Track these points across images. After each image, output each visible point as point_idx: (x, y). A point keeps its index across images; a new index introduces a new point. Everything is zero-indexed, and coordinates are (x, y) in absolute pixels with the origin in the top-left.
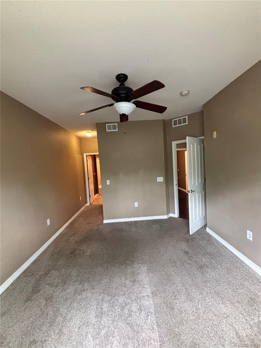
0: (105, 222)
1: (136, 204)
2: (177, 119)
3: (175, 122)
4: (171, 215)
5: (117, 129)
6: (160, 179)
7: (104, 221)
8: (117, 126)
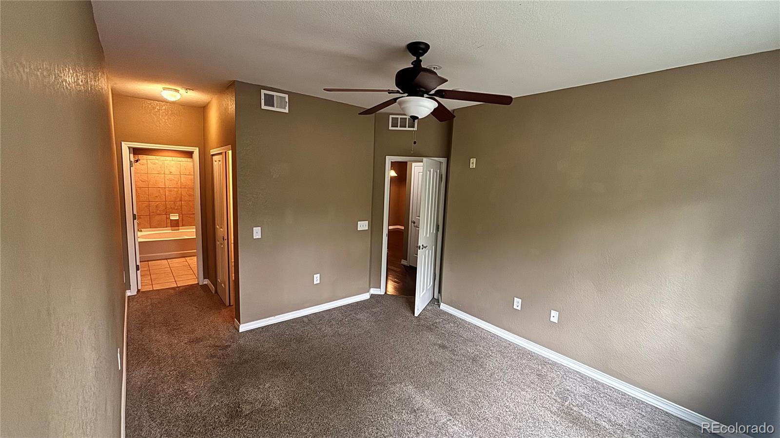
0: (243, 328)
1: (317, 278)
2: (399, 117)
3: (395, 121)
4: (373, 291)
5: (287, 108)
6: (363, 225)
7: (241, 326)
8: (287, 100)
